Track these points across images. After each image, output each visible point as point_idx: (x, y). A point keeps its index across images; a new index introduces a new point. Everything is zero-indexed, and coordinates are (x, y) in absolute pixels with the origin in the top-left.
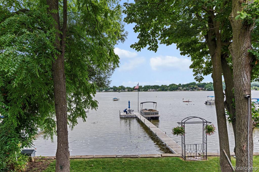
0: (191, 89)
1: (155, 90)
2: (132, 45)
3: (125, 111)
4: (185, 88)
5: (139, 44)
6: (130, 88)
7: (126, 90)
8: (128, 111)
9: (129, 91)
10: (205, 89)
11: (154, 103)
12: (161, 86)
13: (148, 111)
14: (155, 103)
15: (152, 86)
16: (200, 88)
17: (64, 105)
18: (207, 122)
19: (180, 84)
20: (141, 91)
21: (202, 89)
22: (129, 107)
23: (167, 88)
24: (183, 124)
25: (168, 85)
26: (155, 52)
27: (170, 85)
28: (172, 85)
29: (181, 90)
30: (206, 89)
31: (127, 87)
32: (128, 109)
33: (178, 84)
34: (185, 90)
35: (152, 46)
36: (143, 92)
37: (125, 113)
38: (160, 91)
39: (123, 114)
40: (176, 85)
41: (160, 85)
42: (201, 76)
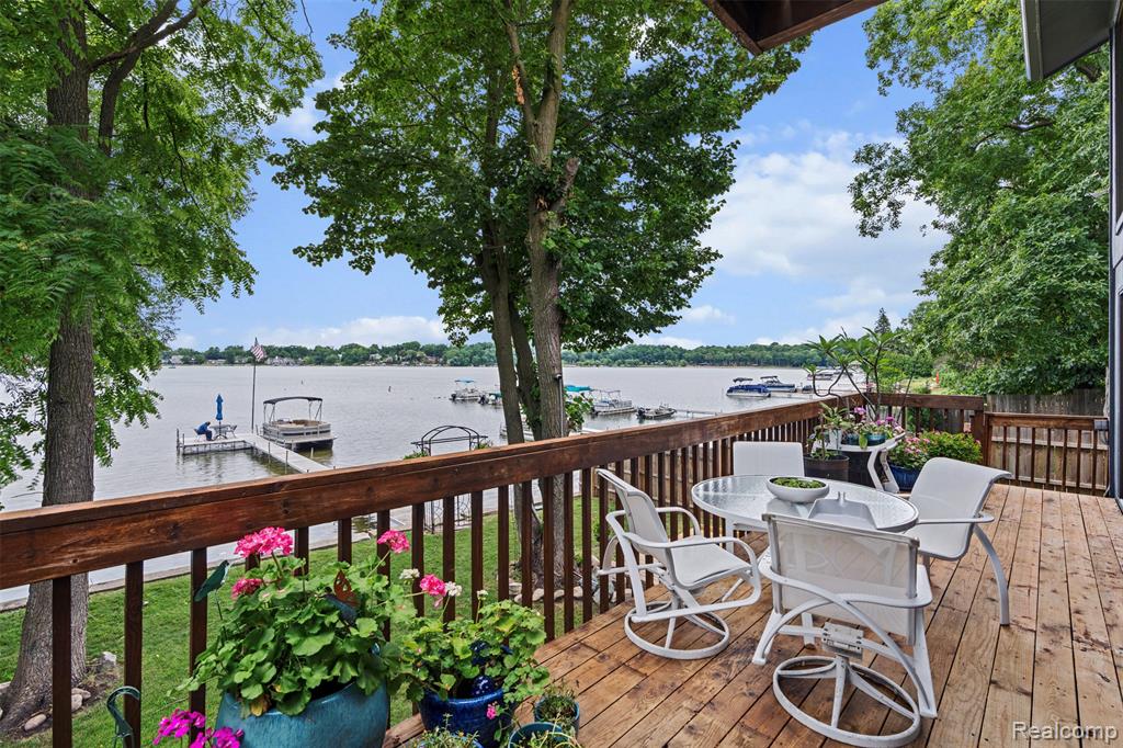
0: (408, 360)
1: (292, 360)
2: (300, 248)
3: (203, 430)
4: (390, 358)
5: (325, 248)
6: (193, 353)
7: (176, 359)
8: (212, 430)
9: (186, 362)
10: (445, 360)
11: (310, 399)
12: (313, 348)
13: (294, 426)
14: (315, 399)
15: (280, 349)
16: (433, 359)
17: (90, 405)
18: (478, 437)
19: (375, 346)
20: (240, 363)
21: (437, 362)
22: (219, 417)
23: (332, 356)
24: (427, 446)
25: (337, 347)
26: (367, 274)
27: (344, 349)
28: (352, 346)
29: (377, 362)
30: (448, 362)
31: (180, 349)
32: (215, 423)
33: (368, 346)
34: (389, 363)
35: (361, 258)
36: (246, 366)
37: (204, 437)
38: (310, 363)
39: (193, 440)
40: (364, 349)
41: (311, 347)
42: (463, 334)
